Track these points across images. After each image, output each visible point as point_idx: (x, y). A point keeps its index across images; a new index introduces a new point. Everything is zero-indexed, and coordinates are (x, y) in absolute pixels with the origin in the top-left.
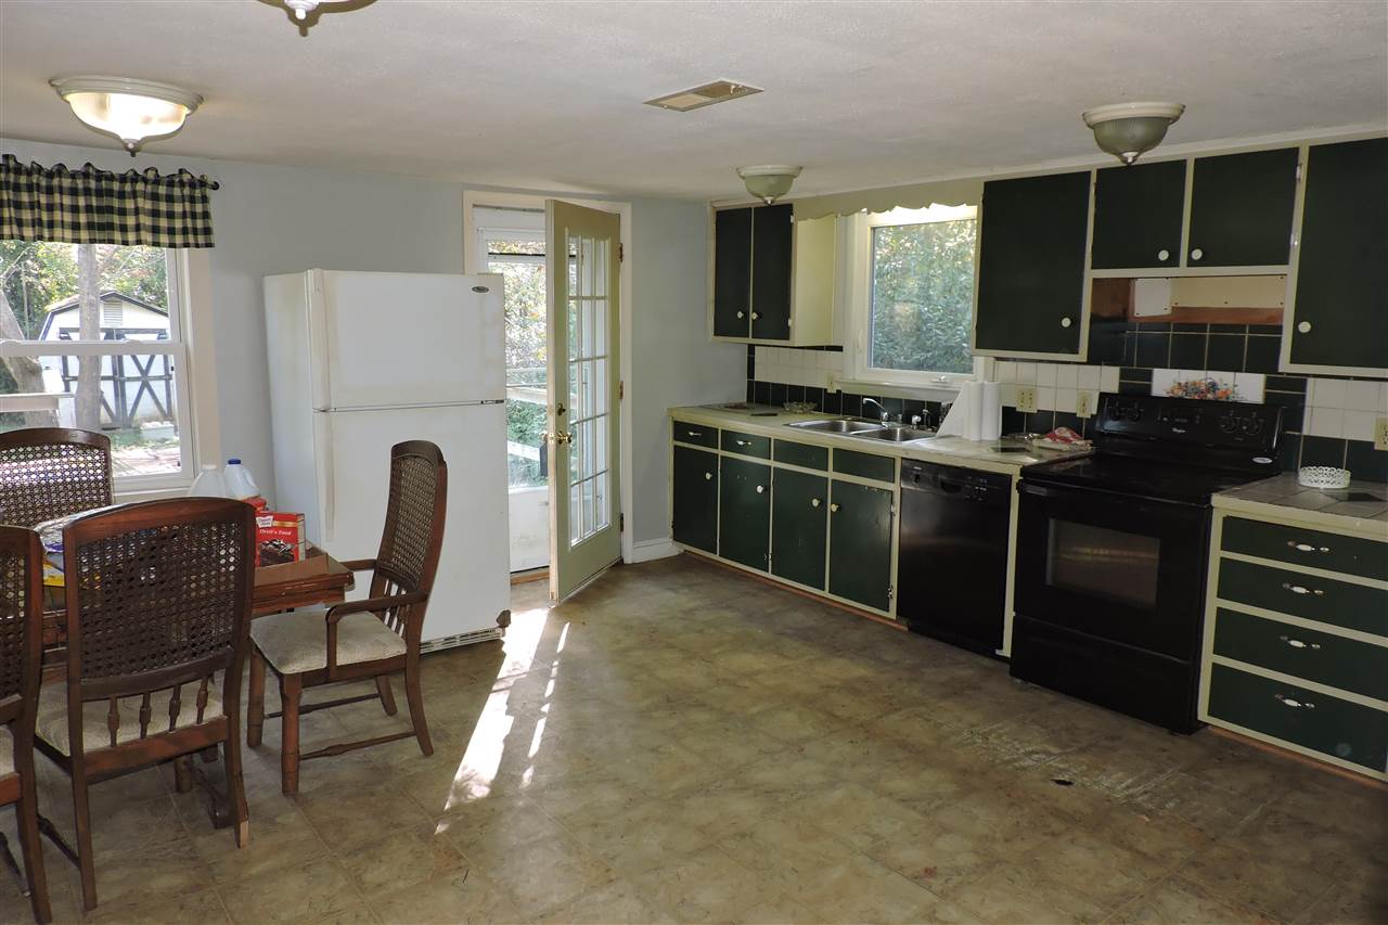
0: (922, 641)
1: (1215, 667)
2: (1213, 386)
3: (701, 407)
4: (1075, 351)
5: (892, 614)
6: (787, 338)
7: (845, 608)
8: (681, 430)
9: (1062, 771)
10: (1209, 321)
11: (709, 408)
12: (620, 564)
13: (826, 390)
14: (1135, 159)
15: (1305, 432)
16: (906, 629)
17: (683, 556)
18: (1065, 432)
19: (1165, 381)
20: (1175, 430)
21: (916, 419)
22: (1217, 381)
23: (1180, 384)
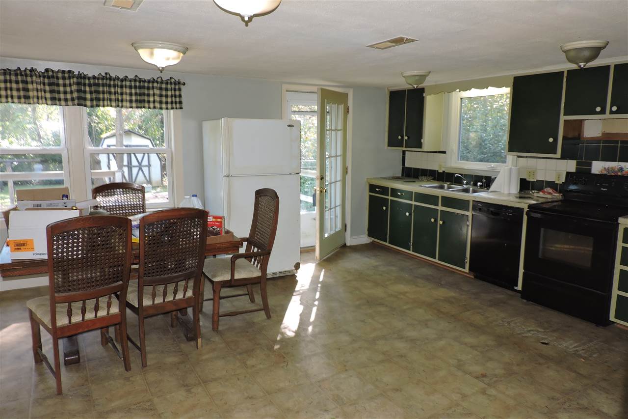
0: (481, 282)
1: (618, 296)
2: (621, 169)
3: (381, 178)
4: (555, 153)
5: (467, 270)
6: (421, 147)
7: (446, 268)
8: (372, 188)
9: (543, 339)
10: (620, 139)
11: (385, 178)
12: (345, 246)
13: (438, 171)
14: (584, 66)
16: (473, 277)
17: (373, 243)
18: (549, 190)
19: (598, 167)
20: (602, 189)
21: (479, 184)
22: (623, 166)
23: (605, 168)
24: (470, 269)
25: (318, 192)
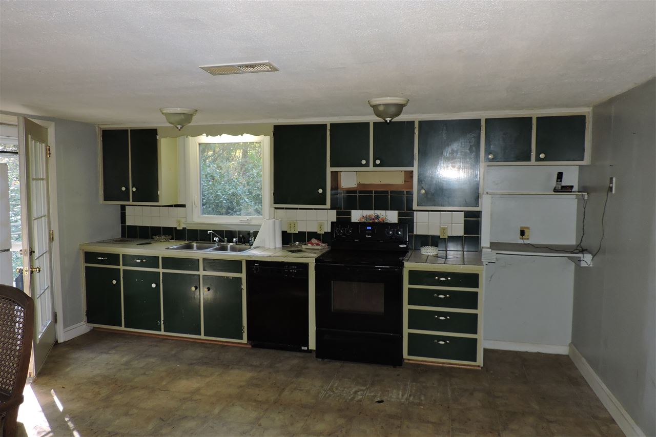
1: (409, 334)
2: (377, 217)
3: (97, 242)
4: (325, 204)
5: (245, 340)
6: (157, 201)
8: (90, 257)
10: (373, 190)
12: (56, 343)
13: (176, 228)
14: (390, 121)
15: (415, 233)
16: (250, 346)
17: (94, 330)
18: (314, 241)
19: (357, 216)
20: (367, 236)
21: (234, 240)
22: (379, 214)
23: (363, 216)
24: (249, 338)
25: (26, 275)
